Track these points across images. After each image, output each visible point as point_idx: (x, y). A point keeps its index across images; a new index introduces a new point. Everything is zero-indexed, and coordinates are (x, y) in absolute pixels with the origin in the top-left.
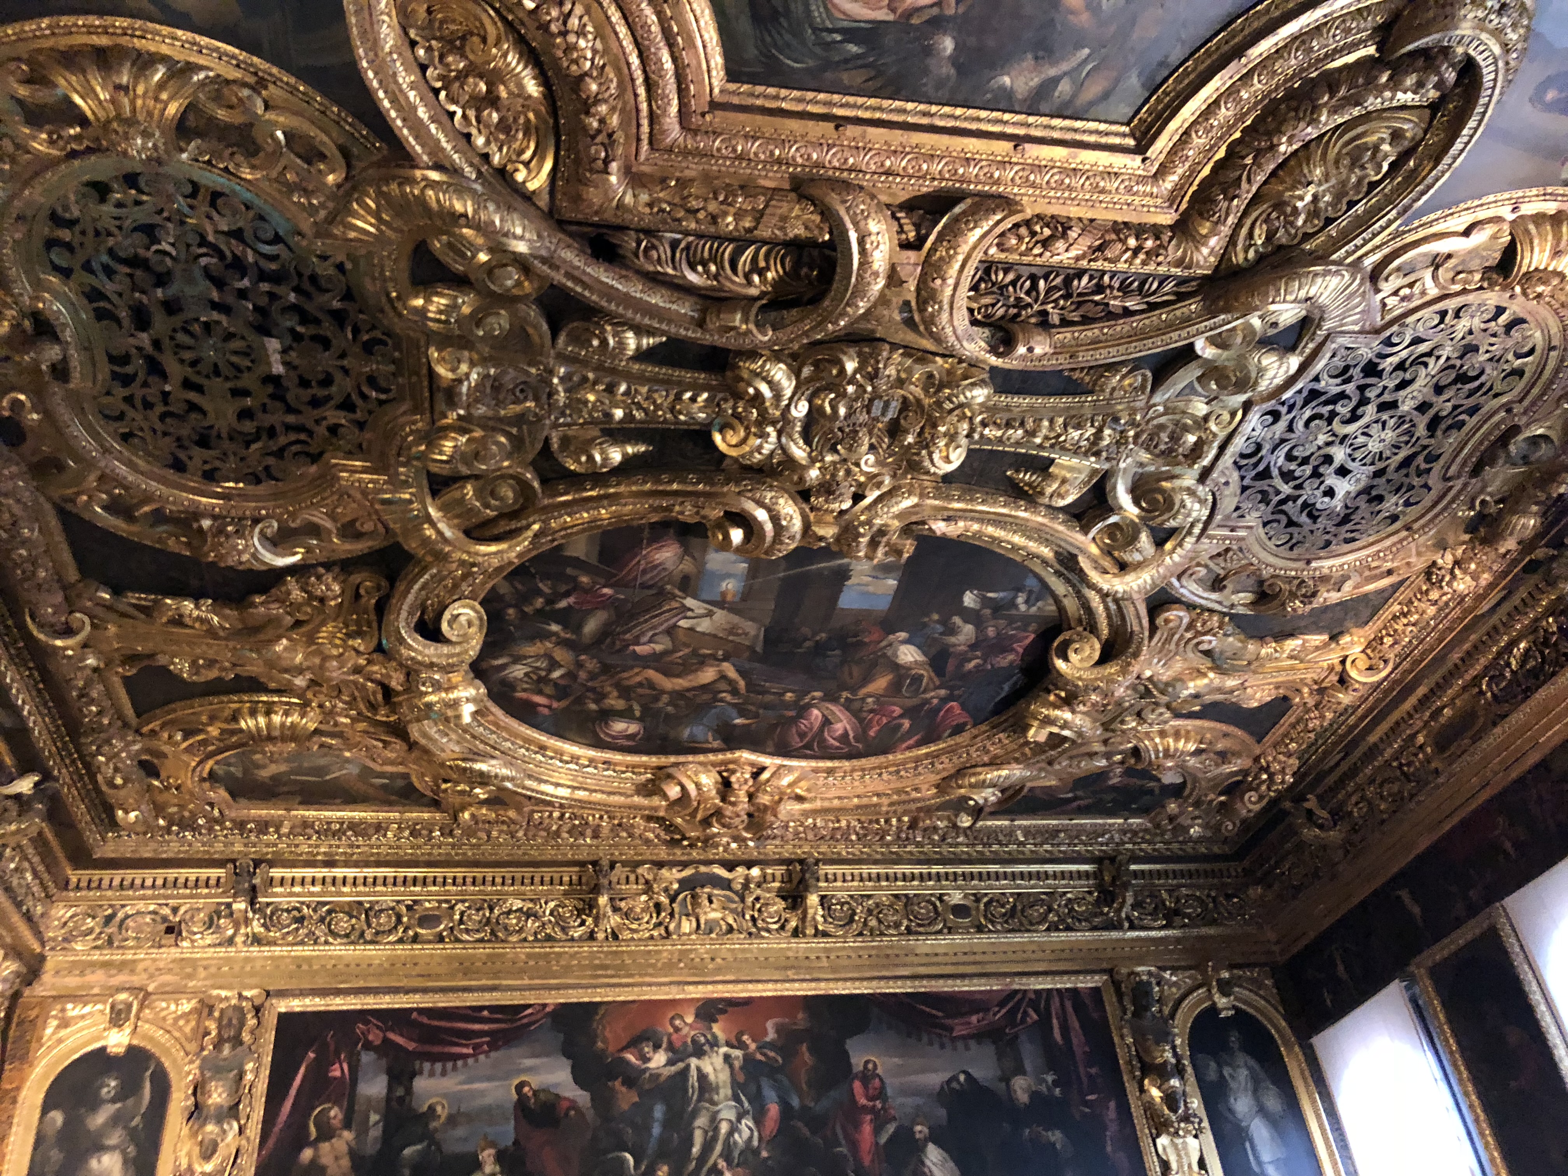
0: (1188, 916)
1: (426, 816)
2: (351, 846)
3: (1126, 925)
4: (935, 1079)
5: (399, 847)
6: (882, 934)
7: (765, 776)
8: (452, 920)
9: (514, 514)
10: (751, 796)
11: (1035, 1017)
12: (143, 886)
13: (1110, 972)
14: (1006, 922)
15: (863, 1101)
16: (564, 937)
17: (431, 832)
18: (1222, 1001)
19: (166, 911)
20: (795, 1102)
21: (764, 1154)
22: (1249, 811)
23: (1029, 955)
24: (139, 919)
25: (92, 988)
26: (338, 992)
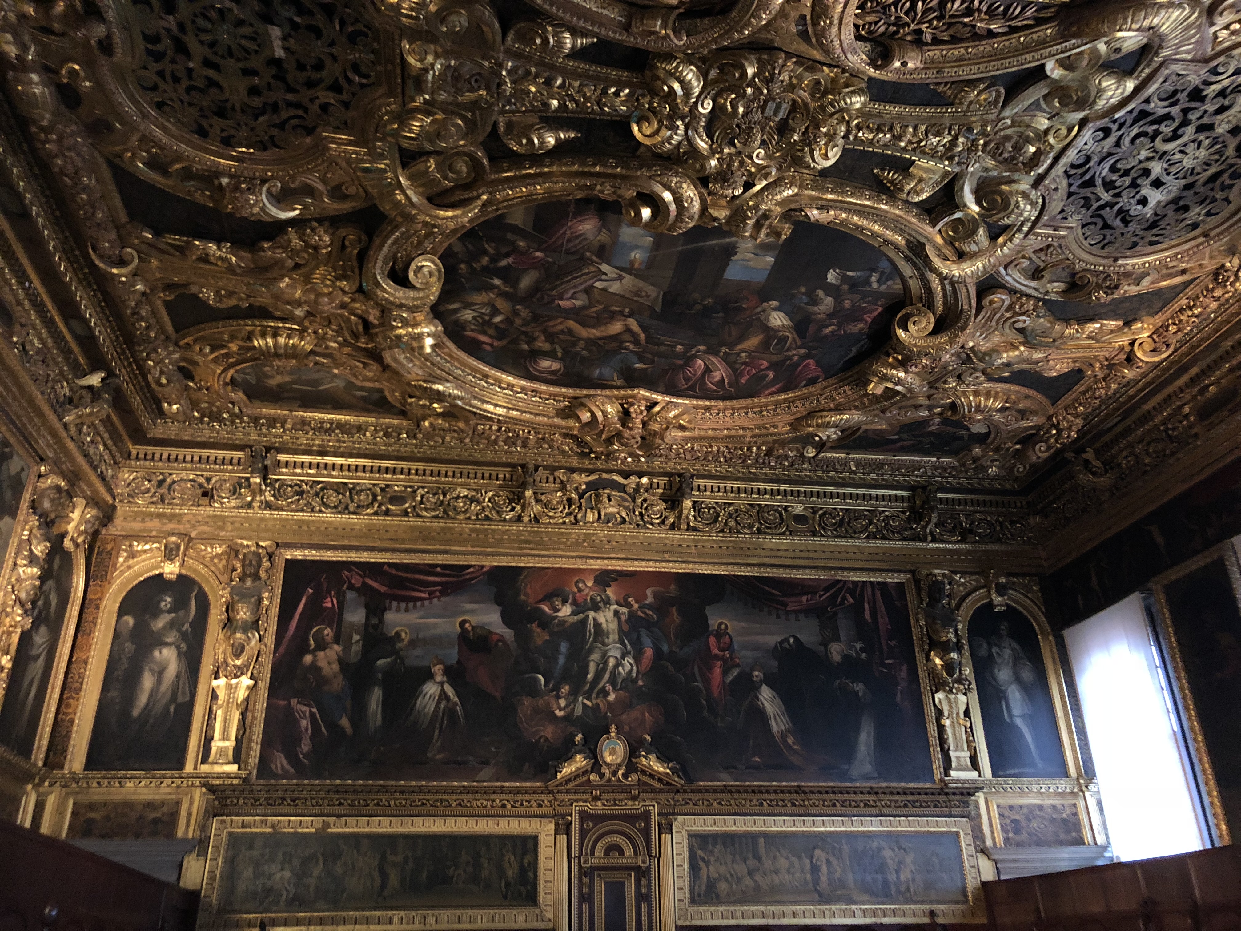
0: (979, 535)
1: (396, 422)
2: (339, 441)
3: (930, 538)
4: (772, 640)
5: (375, 444)
6: (738, 532)
7: (657, 409)
8: (414, 500)
9: (467, 186)
10: (644, 424)
11: (851, 600)
12: (184, 461)
13: (913, 572)
14: (836, 530)
15: (716, 651)
16: (498, 518)
17: (399, 434)
18: (997, 599)
19: (202, 480)
20: (665, 648)
21: (640, 683)
22: (1039, 458)
23: (851, 555)
24: (183, 484)
25: (151, 531)
26: (328, 548)
